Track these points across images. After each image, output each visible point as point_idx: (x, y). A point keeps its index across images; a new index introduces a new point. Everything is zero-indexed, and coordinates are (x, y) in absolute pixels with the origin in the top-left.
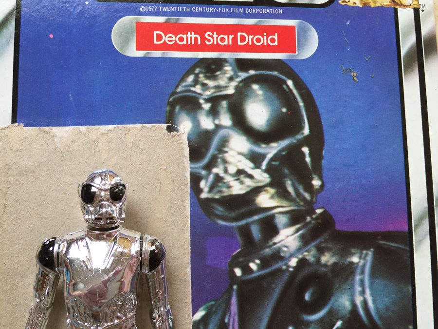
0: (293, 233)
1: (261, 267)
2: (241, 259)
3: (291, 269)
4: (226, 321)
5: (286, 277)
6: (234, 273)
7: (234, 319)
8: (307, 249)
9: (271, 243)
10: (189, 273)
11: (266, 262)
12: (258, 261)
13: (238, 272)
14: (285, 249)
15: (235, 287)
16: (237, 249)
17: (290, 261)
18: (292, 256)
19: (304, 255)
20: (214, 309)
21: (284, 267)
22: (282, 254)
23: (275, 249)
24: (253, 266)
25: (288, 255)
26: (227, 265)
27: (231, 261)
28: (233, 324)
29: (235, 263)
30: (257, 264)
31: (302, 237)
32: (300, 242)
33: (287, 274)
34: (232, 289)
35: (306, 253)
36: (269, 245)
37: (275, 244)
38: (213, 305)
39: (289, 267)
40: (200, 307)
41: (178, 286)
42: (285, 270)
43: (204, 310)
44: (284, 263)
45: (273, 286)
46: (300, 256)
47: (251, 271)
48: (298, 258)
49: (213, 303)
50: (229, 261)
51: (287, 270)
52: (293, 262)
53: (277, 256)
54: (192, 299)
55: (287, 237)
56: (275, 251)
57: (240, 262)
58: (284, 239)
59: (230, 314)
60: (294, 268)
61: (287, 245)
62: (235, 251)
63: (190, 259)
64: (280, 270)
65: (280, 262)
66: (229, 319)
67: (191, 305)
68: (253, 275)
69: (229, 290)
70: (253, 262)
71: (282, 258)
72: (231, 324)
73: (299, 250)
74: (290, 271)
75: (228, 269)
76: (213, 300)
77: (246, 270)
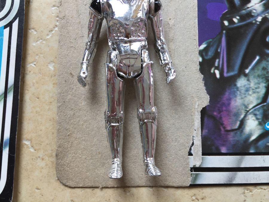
0: (259, 2)
1: (240, 21)
2: (228, 16)
3: (258, 23)
4: (219, 50)
5: (255, 27)
6: (224, 24)
7: (223, 50)
8: (267, 12)
9: (246, 7)
10: (197, 23)
11: (243, 18)
12: (238, 18)
13: (226, 23)
14: (254, 11)
15: (224, 32)
16: (225, 10)
17: (257, 18)
18: (258, 15)
19: (266, 15)
20: (212, 44)
21: (254, 22)
22: (253, 14)
23: (248, 11)
24: (235, 20)
25: (256, 15)
26: (219, 19)
27: (222, 16)
28: (223, 53)
29: (224, 18)
30: (238, 19)
31: (265, 5)
32: (263, 7)
33: (256, 26)
34: (223, 33)
35: (267, 14)
36: (244, 8)
37: (248, 8)
38: (211, 42)
39: (257, 21)
40: (203, 42)
41: (190, 30)
42: (254, 23)
43: (205, 44)
44: (254, 19)
45: (247, 32)
46: (264, 16)
47: (234, 23)
48: (262, 16)
49: (211, 40)
50: (221, 16)
51: (255, 23)
52: (259, 19)
53: (249, 15)
54: (199, 38)
55: (256, 4)
56: (248, 12)
57: (228, 17)
58: (253, 5)
59: (221, 47)
60: (260, 22)
61: (256, 9)
62: (224, 11)
63: (197, 14)
64: (251, 23)
65: (251, 18)
66: (221, 49)
67: (198, 41)
68: (235, 25)
69: (221, 33)
70: (235, 18)
71: (252, 16)
72: (222, 53)
73: (263, 12)
74: (258, 24)
75: (220, 21)
76: (211, 39)
77: (231, 22)
